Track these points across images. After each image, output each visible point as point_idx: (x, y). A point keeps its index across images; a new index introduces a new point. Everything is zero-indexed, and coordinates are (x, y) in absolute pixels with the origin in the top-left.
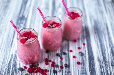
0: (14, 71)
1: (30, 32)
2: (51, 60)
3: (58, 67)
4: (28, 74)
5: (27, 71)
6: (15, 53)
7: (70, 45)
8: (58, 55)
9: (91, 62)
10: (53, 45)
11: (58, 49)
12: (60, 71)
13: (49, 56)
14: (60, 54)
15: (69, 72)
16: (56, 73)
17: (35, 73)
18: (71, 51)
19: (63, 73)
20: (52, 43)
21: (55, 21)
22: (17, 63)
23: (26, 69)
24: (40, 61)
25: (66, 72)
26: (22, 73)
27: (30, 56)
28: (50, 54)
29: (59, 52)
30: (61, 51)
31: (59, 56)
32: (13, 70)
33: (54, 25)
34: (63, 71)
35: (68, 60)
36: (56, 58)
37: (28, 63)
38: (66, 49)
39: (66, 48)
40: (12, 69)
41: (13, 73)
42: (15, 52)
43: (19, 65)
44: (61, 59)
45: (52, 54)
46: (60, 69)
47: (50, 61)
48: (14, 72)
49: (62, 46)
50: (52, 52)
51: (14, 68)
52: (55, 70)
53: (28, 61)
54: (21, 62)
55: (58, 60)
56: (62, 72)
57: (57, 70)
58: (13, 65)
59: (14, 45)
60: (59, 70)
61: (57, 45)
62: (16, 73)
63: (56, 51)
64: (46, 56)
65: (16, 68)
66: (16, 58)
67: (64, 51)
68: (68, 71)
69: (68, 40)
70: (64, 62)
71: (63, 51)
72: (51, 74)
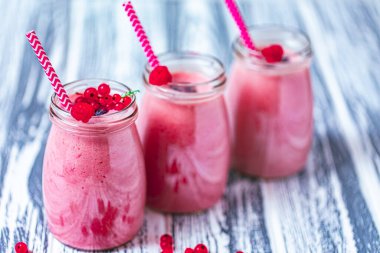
6: (20, 225)
9: (364, 246)
11: (213, 208)
14: (223, 224)
28: (181, 225)
30: (225, 214)
31: (222, 230)
35: (261, 242)
36: (207, 237)
38: (250, 208)
39: (249, 204)
42: (18, 220)
45: (186, 222)
49: (232, 199)
50: (186, 218)
55: (216, 242)
59: (10, 199)
69: (254, 179)
71: (235, 214)
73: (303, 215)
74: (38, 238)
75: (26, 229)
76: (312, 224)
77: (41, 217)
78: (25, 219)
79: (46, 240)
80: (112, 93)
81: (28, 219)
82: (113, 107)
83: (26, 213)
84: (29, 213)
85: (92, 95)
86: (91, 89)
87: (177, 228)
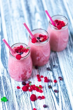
0: (8, 93)
2: (43, 75)
3: (52, 82)
7: (58, 56)
10: (42, 59)
11: (47, 63)
12: (55, 85)
13: (39, 72)
14: (50, 68)
16: (52, 88)
17: (30, 91)
19: (58, 86)
20: (41, 58)
21: (41, 34)
23: (19, 89)
25: (60, 85)
26: (17, 94)
28: (40, 70)
29: (49, 66)
30: (50, 65)
31: (50, 70)
32: (6, 93)
33: (41, 38)
35: (60, 73)
36: (47, 73)
38: (56, 62)
39: (55, 60)
40: (5, 91)
42: (2, 73)
43: (11, 86)
45: (42, 69)
46: (54, 83)
47: (42, 77)
48: (8, 94)
50: (41, 68)
52: (50, 85)
58: (4, 88)
60: (53, 85)
61: (46, 58)
63: (46, 65)
64: (36, 72)
65: (9, 90)
66: (6, 79)
67: (54, 64)
68: (63, 84)
70: (56, 76)
71: (52, 64)
72: (46, 90)
73: (68, 63)
74: (8, 79)
75: (5, 76)
76: (71, 66)
77: (7, 72)
78: (3, 73)
79: (10, 79)
81: (4, 72)
83: (3, 70)
84: (4, 71)
87: (40, 71)
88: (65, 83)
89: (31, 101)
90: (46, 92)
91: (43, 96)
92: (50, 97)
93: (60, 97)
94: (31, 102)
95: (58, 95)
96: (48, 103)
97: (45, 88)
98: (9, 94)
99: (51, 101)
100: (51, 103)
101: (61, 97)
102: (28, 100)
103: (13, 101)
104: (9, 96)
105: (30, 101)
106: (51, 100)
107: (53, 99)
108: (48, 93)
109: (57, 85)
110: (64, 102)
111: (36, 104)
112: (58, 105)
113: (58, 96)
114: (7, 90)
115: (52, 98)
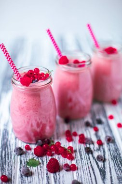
0: (5, 155)
1: (37, 70)
3: (93, 144)
4: (35, 158)
5: (33, 154)
6: (5, 127)
8: (88, 124)
10: (77, 108)
11: (86, 116)
12: (99, 150)
15: (117, 150)
16: (92, 153)
17: (49, 155)
18: (111, 117)
19: (104, 152)
22: (11, 143)
23: (29, 151)
24: (56, 137)
25: (109, 150)
26: (23, 158)
27: (38, 125)
31: (91, 126)
32: (3, 155)
34: (103, 149)
35: (109, 131)
36: (86, 130)
37: (34, 139)
41: (4, 160)
44: (96, 130)
46: (96, 146)
48: (5, 157)
51: (5, 150)
53: (32, 134)
54: (17, 139)
56: (102, 151)
57: (92, 149)
60: (95, 149)
62: (11, 159)
65: (9, 151)
67: (97, 117)
68: (114, 148)
69: (101, 102)
70: (102, 134)
72: (81, 155)
80: (40, 72)
82: (41, 79)
85: (31, 73)
86: (31, 71)
87: (72, 126)
88: (119, 147)
89: (49, 173)
90: (81, 159)
91: (74, 165)
92: (88, 169)
93: (107, 170)
94: (47, 174)
95: (104, 165)
96: (83, 179)
97: (80, 152)
98: (8, 157)
99: (89, 175)
100: (90, 178)
101: (110, 169)
102: (42, 170)
103: (11, 169)
104: (7, 160)
105: (45, 171)
106: (90, 173)
107: (94, 173)
108: (84, 161)
109: (102, 149)
110: (116, 178)
111: (58, 178)
112: (104, 182)
113: (104, 168)
114: (7, 149)
115: (91, 170)
